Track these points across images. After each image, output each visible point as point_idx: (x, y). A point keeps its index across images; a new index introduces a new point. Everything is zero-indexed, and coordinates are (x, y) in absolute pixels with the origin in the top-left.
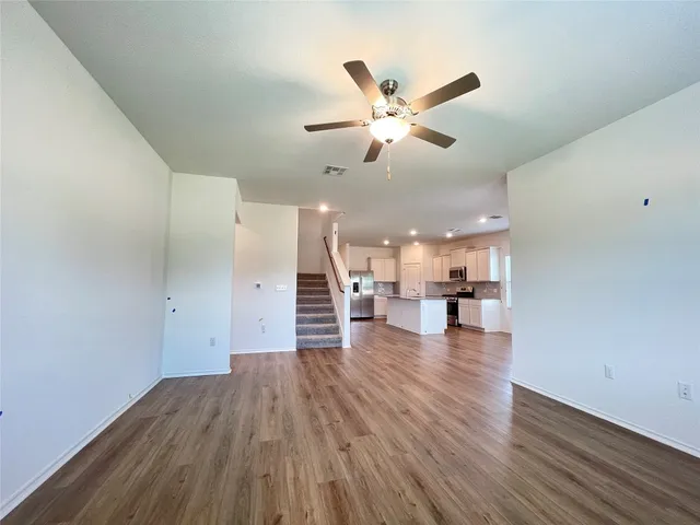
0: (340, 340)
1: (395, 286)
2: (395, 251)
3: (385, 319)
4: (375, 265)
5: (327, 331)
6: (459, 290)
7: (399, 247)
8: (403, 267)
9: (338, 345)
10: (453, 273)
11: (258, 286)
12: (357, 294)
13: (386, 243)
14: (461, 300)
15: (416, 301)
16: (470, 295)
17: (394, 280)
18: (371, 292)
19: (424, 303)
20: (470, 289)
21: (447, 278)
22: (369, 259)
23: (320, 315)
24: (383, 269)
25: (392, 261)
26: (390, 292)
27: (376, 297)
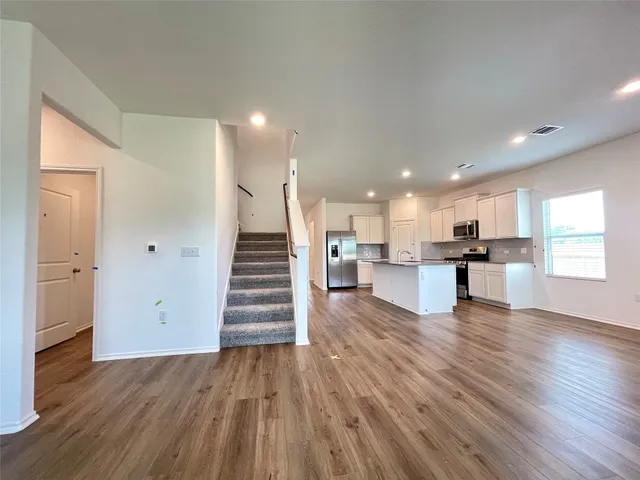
0: (292, 332)
1: (383, 249)
2: (382, 206)
3: (369, 288)
4: (359, 225)
5: (275, 317)
6: (466, 251)
7: (387, 202)
8: (392, 225)
9: (288, 340)
10: (459, 230)
11: (152, 248)
12: (337, 260)
13: (371, 194)
14: (472, 266)
15: (412, 267)
16: (484, 258)
17: (381, 242)
18: (353, 257)
19: (423, 270)
20: (482, 250)
21: (450, 237)
22: (351, 217)
23: (267, 291)
24: (369, 230)
25: (379, 220)
26: (377, 257)
27: (359, 262)
